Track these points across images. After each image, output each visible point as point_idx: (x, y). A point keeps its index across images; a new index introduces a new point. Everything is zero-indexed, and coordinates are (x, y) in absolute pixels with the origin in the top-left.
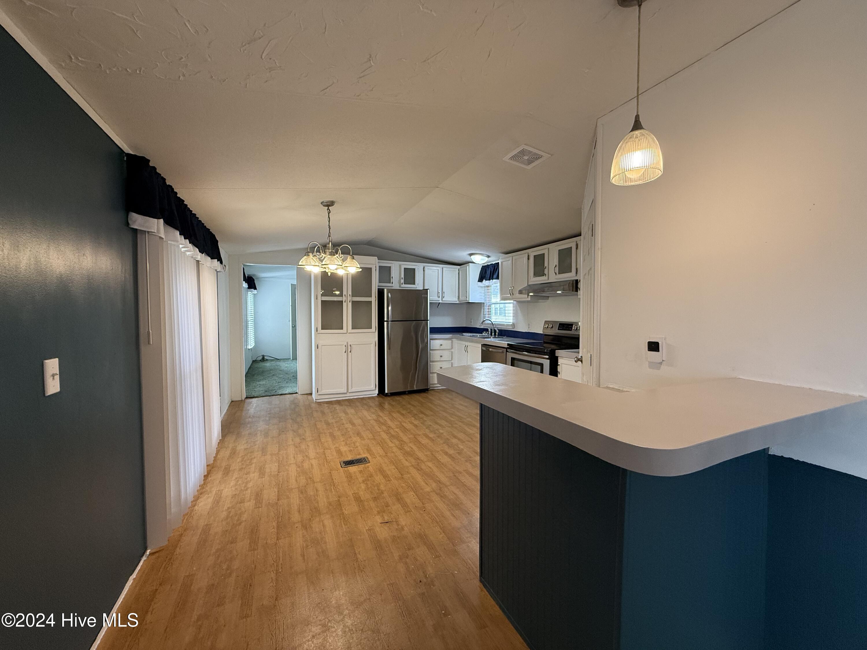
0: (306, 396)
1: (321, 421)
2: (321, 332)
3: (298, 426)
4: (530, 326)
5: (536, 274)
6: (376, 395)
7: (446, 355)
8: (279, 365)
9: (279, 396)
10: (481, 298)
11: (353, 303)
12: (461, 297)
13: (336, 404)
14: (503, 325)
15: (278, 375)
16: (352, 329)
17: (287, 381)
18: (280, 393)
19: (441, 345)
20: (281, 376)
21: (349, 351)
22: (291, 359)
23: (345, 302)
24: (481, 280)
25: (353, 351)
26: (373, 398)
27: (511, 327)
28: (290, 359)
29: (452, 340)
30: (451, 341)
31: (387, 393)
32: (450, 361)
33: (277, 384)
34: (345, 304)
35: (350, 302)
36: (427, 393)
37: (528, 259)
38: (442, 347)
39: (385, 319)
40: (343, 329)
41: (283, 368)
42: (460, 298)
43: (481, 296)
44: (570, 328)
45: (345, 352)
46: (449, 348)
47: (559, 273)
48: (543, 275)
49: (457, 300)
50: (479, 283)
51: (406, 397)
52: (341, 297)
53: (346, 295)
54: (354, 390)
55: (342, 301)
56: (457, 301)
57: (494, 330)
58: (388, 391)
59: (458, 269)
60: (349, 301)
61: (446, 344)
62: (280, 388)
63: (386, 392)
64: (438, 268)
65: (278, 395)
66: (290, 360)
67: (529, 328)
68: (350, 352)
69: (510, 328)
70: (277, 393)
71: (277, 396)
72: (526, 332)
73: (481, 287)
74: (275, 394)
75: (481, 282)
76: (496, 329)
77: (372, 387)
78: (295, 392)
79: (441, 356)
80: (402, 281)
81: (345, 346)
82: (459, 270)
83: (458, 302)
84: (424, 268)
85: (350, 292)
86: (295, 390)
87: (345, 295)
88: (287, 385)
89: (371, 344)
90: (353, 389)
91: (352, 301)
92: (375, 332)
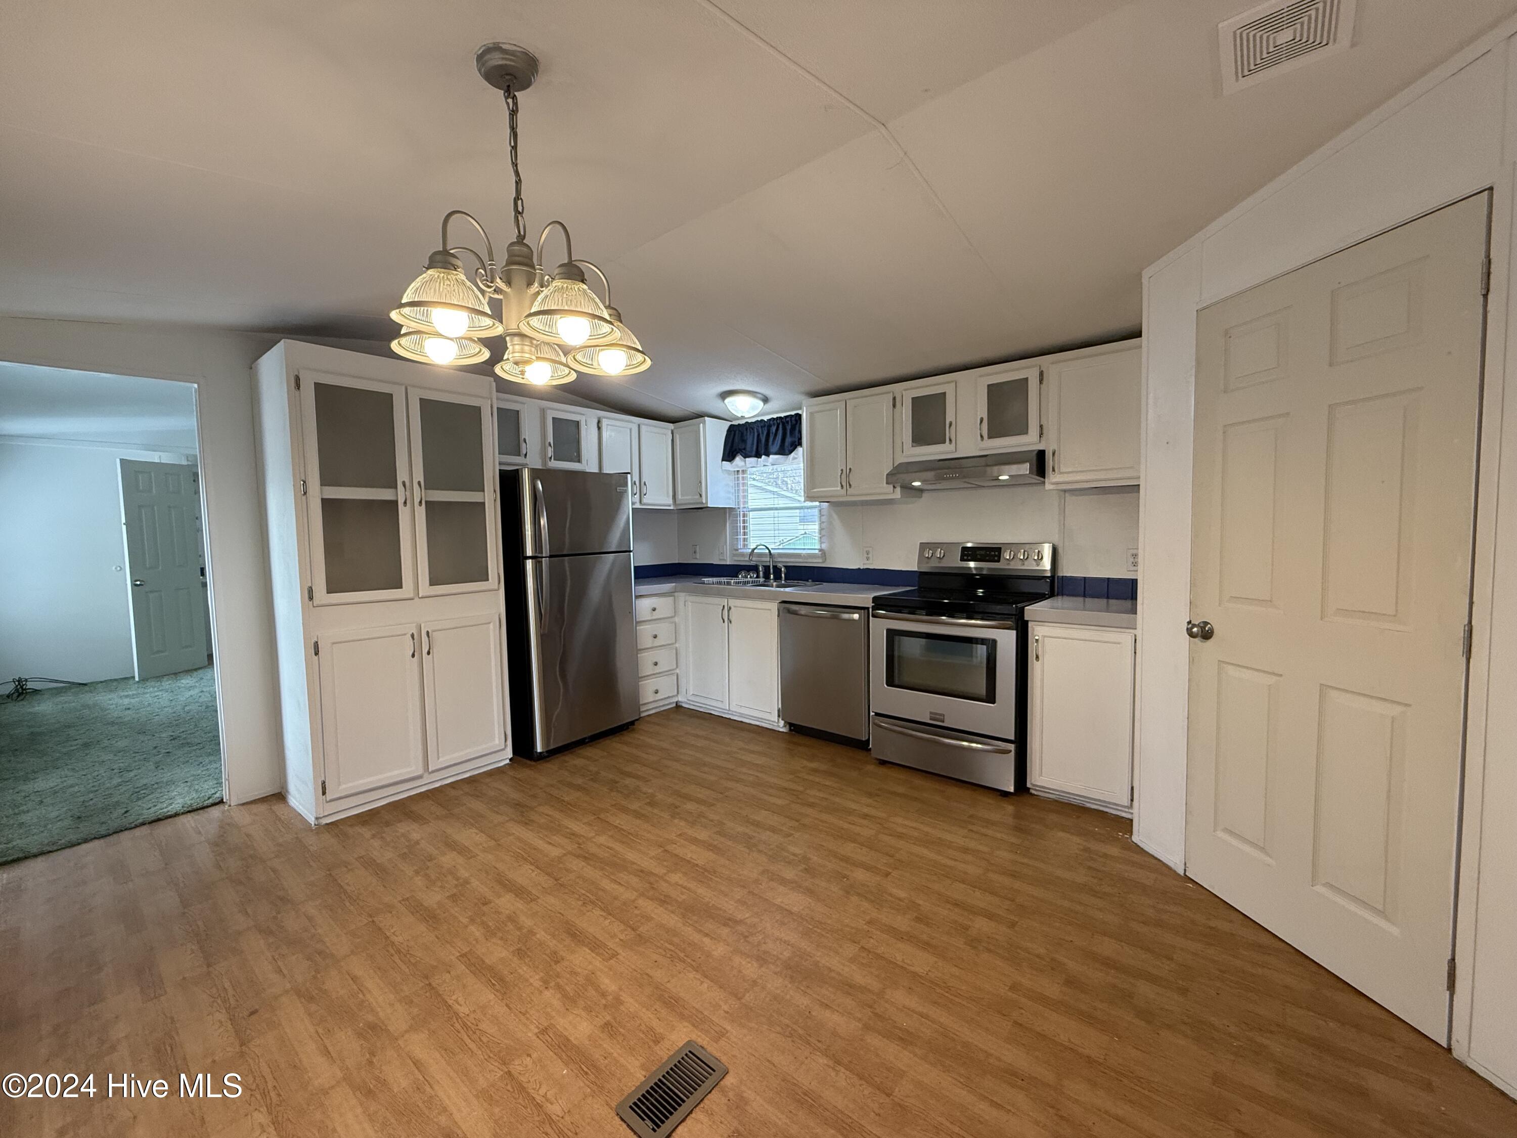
0: (262, 808)
1: (390, 908)
2: (323, 602)
3: (309, 959)
4: (870, 555)
5: (919, 439)
6: (508, 761)
7: (664, 631)
8: (95, 705)
9: (145, 830)
10: (729, 498)
11: (431, 507)
12: (682, 495)
13: (400, 821)
14: (799, 556)
15: (106, 743)
16: (431, 585)
17: (157, 758)
18: (150, 814)
19: (654, 610)
20: (122, 744)
21: (425, 650)
22: (137, 679)
23: (405, 503)
24: (729, 455)
25: (435, 650)
26: (499, 771)
27: (820, 561)
28: (134, 677)
29: (674, 596)
30: (672, 598)
31: (540, 753)
32: (672, 644)
33: (116, 781)
34: (404, 513)
35: (420, 502)
36: (633, 730)
37: (894, 406)
38: (656, 615)
39: (529, 552)
40: (401, 587)
41: (115, 714)
42: (679, 496)
43: (729, 492)
44: (995, 556)
45: (413, 656)
46: (670, 616)
47: (990, 437)
48: (941, 439)
49: (671, 501)
50: (724, 462)
51: (589, 751)
52: (391, 491)
53: (407, 484)
54: (445, 760)
55: (395, 503)
56: (670, 506)
57: (775, 567)
58: (542, 748)
59: (670, 432)
60: (417, 501)
61: (663, 605)
62: (138, 794)
63: (539, 749)
64: (630, 425)
65: (143, 824)
66: (131, 682)
67: (868, 559)
68: (429, 653)
69: (818, 563)
70: (131, 818)
71: (138, 832)
72: (859, 569)
73: (728, 472)
74: (125, 822)
75: (730, 461)
76: (779, 565)
77: (497, 742)
78: (211, 801)
79: (655, 637)
80: (550, 452)
81: (413, 636)
82: (672, 433)
83: (672, 508)
84: (599, 422)
85: (419, 476)
86: (206, 789)
87: (404, 484)
88: (167, 777)
89: (489, 623)
90: (441, 759)
91: (426, 502)
92: (498, 589)
